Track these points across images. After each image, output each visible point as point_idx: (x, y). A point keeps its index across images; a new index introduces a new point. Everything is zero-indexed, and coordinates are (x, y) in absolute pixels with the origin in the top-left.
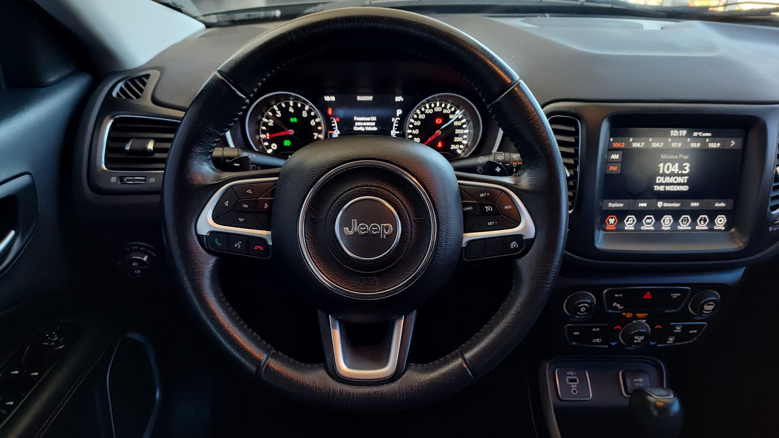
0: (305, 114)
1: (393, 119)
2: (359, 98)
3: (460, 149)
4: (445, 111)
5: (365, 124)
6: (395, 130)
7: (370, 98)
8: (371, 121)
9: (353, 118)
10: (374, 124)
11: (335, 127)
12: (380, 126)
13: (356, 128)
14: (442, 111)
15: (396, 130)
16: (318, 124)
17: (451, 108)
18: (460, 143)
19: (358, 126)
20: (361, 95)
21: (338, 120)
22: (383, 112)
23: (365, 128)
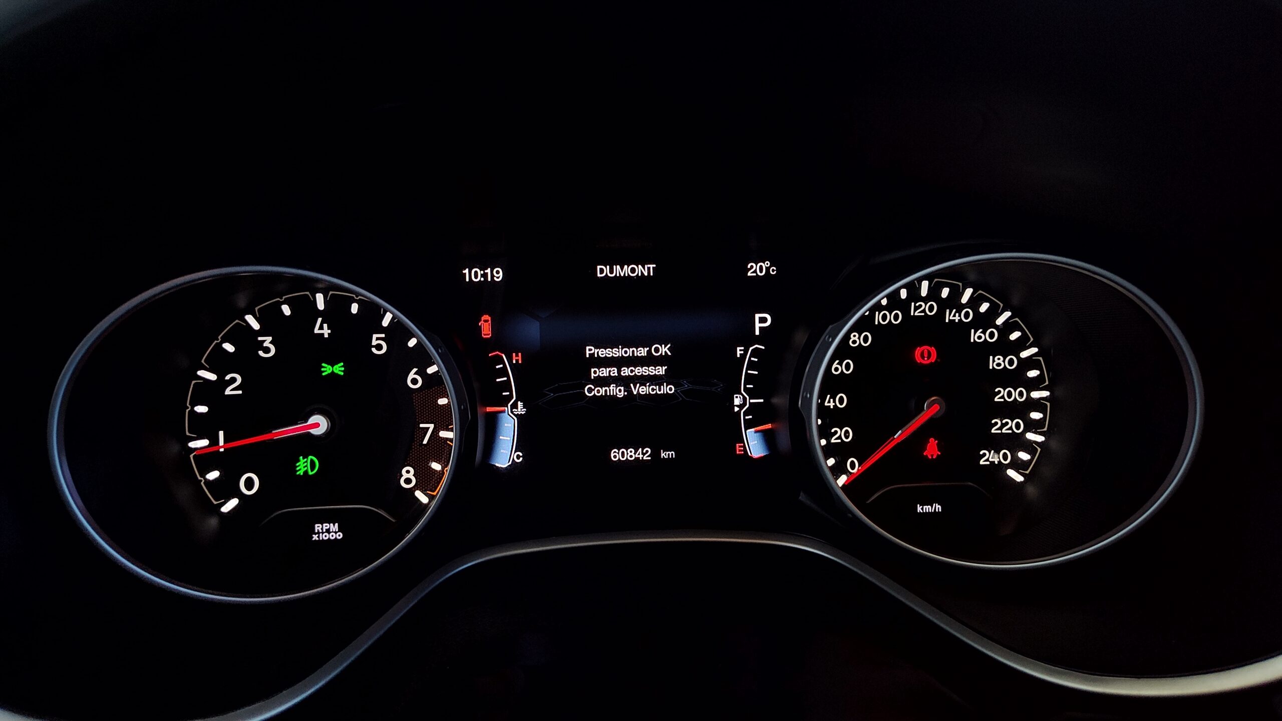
0: (379, 344)
1: (740, 350)
2: (602, 271)
3: (1017, 465)
4: (951, 316)
5: (626, 372)
6: (747, 390)
7: (646, 269)
8: (652, 360)
9: (583, 352)
10: (662, 371)
11: (506, 386)
12: (688, 377)
13: (591, 390)
14: (941, 314)
15: (752, 394)
16: (433, 384)
17: (974, 302)
18: (1015, 442)
19: (603, 382)
21: (517, 358)
22: (702, 322)
23: (628, 388)
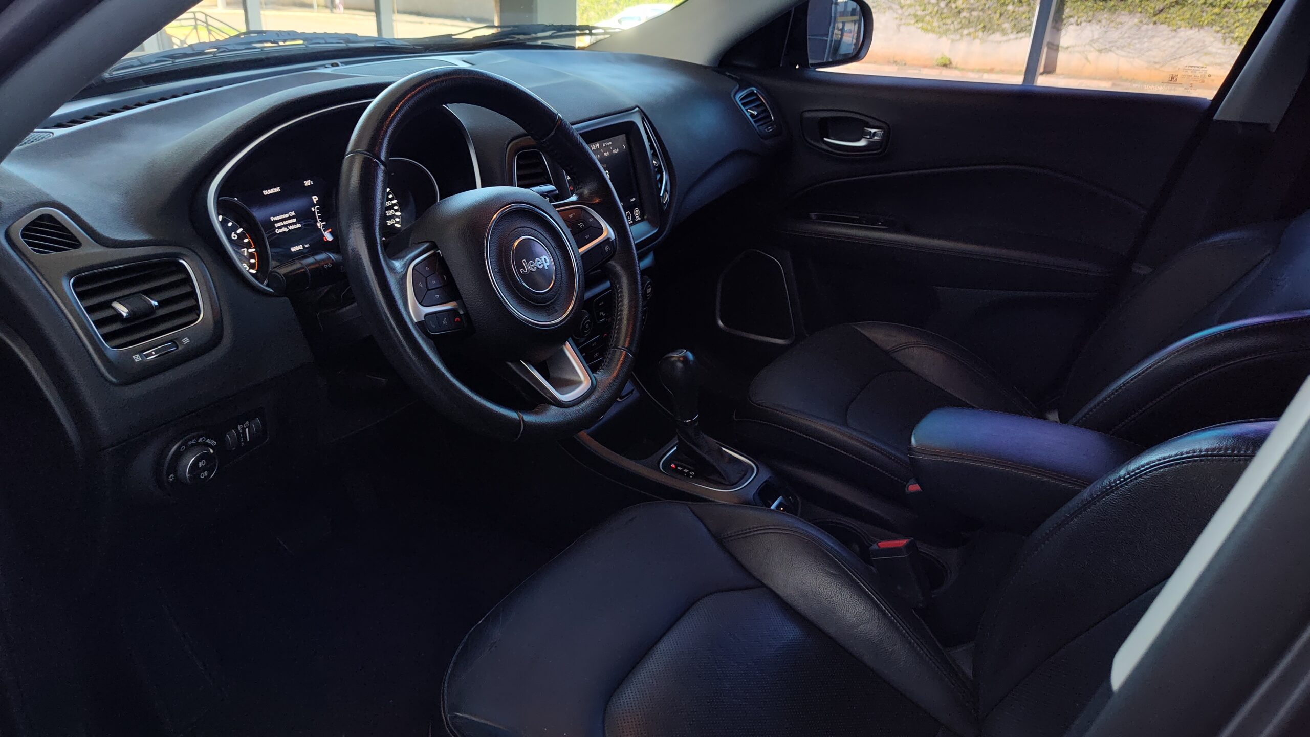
1: (313, 209)
2: (265, 193)
5: (285, 223)
6: (320, 221)
7: (277, 190)
8: (290, 218)
9: (270, 220)
10: (294, 220)
12: (302, 220)
13: (278, 231)
15: (322, 221)
18: (394, 217)
19: (280, 228)
20: (267, 190)
22: (300, 203)
23: (288, 228)
